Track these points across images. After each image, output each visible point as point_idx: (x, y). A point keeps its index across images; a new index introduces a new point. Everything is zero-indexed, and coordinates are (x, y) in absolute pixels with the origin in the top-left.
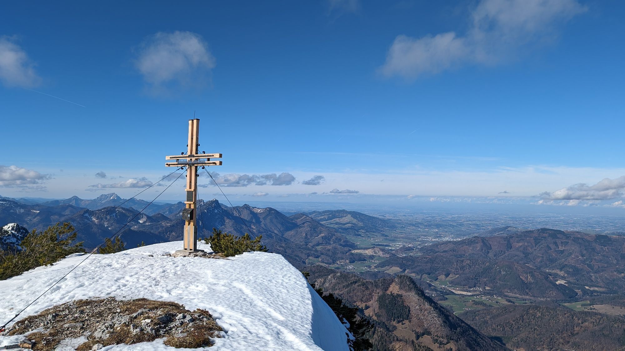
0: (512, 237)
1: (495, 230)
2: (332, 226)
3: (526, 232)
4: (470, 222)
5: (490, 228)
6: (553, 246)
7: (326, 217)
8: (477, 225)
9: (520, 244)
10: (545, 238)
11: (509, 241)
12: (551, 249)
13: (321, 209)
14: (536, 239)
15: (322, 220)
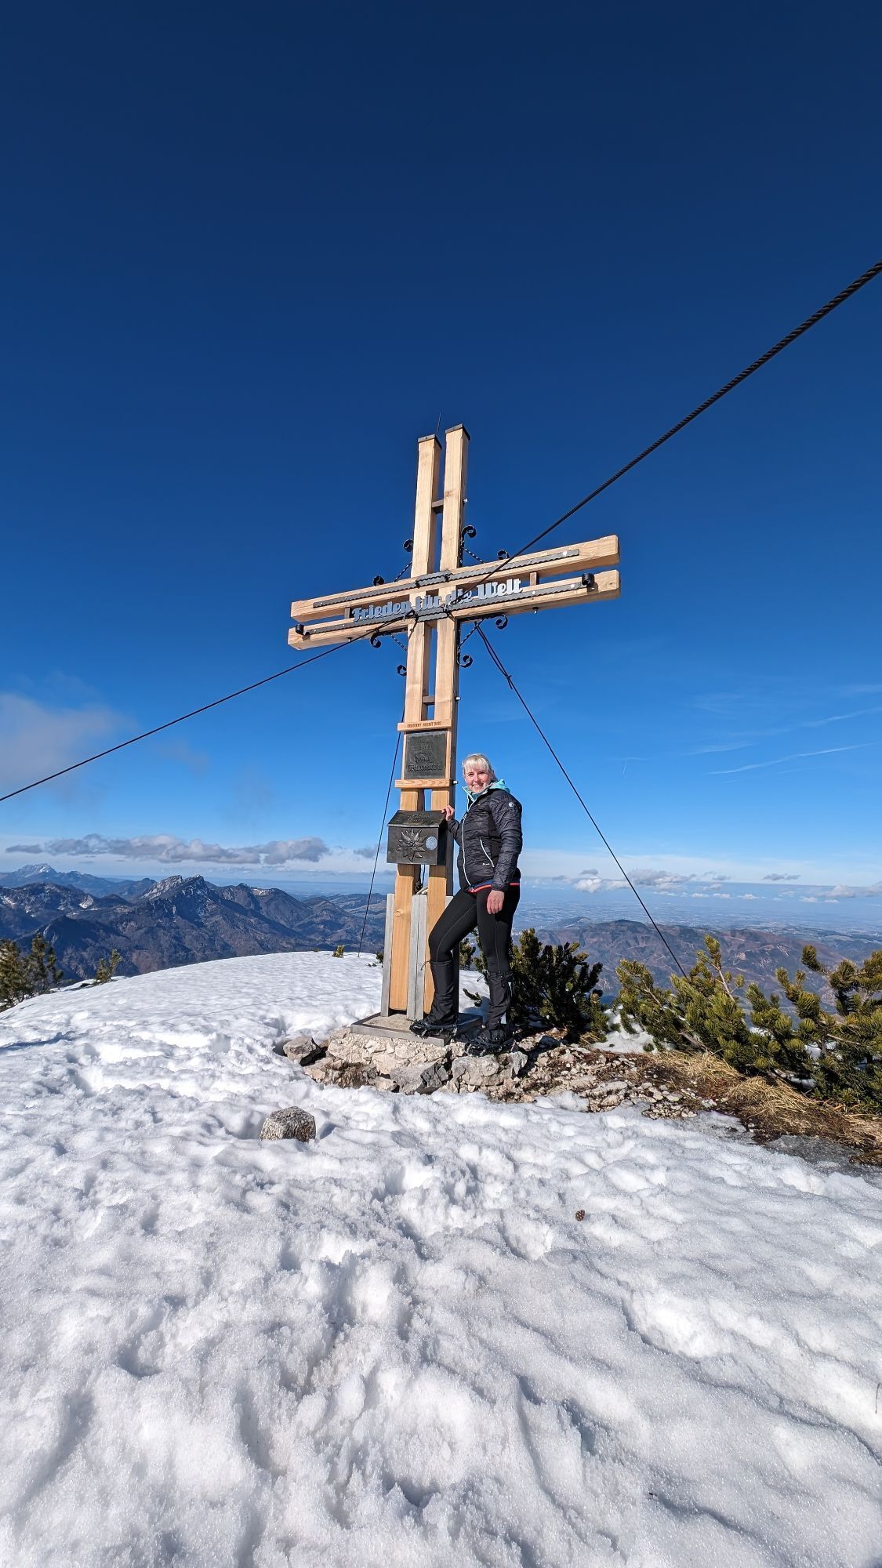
0: (585, 931)
1: (565, 922)
2: (361, 915)
3: (602, 924)
4: (535, 912)
5: (559, 919)
6: (632, 942)
7: (353, 903)
8: (544, 915)
9: (595, 940)
10: (623, 931)
11: (581, 936)
12: (629, 945)
13: (347, 892)
14: (612, 933)
15: (346, 907)
